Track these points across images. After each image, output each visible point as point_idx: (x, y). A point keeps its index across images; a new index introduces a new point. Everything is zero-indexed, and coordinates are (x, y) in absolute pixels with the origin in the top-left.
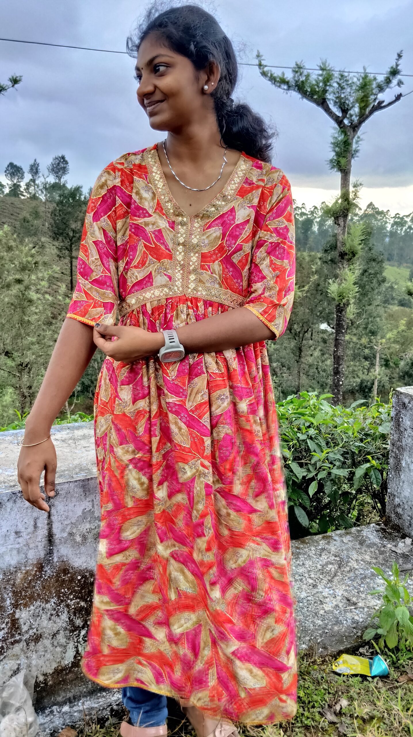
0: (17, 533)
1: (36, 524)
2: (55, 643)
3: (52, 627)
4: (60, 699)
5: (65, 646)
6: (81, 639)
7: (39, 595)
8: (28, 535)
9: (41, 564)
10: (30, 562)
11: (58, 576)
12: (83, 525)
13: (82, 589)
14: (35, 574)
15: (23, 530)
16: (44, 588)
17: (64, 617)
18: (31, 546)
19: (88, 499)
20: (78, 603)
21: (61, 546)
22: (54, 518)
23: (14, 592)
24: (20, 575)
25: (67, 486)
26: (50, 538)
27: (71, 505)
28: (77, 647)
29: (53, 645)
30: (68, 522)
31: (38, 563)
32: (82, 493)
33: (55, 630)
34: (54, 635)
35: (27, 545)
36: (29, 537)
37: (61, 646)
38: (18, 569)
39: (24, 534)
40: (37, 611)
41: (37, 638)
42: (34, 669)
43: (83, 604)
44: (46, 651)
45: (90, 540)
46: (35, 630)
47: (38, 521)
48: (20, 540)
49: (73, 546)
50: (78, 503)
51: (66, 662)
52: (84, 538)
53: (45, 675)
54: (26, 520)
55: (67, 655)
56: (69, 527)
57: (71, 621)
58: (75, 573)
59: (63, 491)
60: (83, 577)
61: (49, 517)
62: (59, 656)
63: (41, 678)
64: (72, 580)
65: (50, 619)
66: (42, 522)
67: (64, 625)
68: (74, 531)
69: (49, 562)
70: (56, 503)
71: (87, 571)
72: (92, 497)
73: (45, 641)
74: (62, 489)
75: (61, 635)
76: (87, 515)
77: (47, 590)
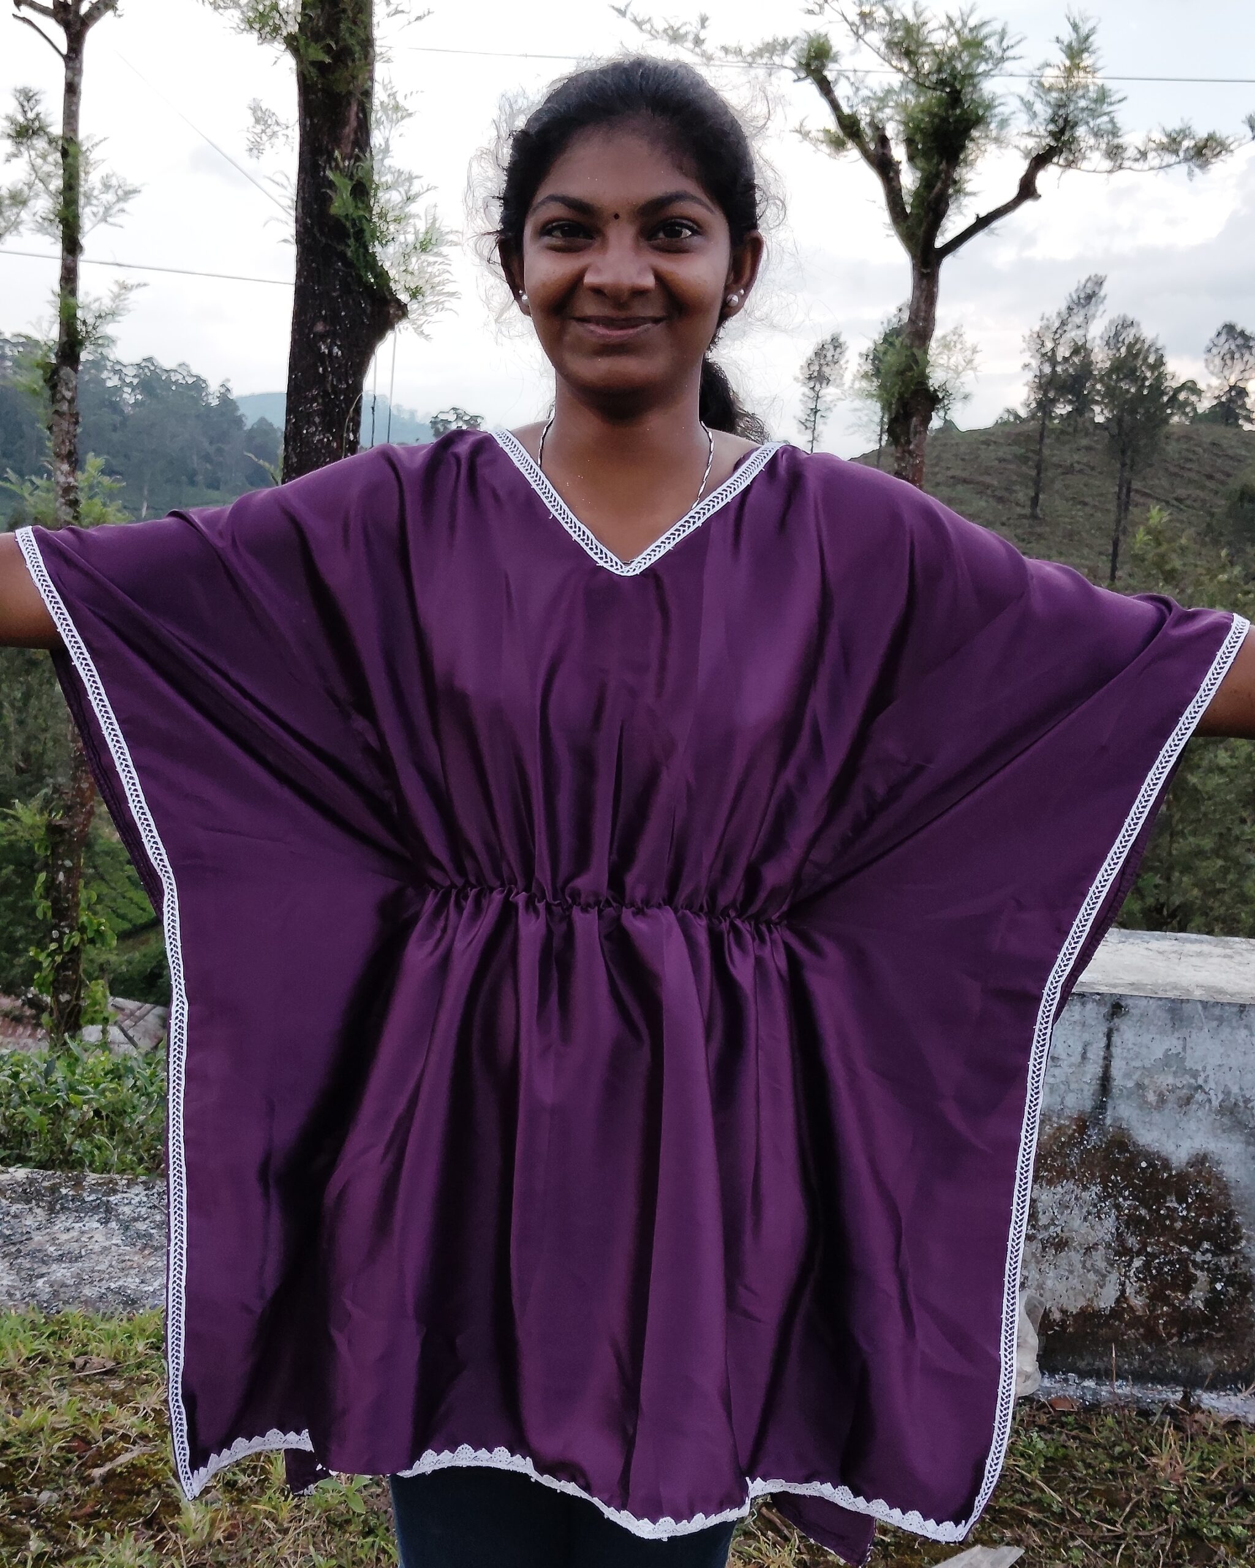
1: (1085, 1053)
2: (1088, 1265)
3: (1088, 1234)
4: (1082, 1364)
5: (1104, 1276)
6: (1132, 1274)
7: (1073, 1171)
8: (1070, 1066)
9: (1085, 1122)
10: (1067, 1112)
11: (1108, 1150)
12: (1164, 1076)
13: (1146, 1185)
14: (1073, 1134)
15: (1063, 1056)
16: (1083, 1162)
17: (1110, 1223)
18: (1073, 1086)
19: (1176, 1035)
20: (1136, 1208)
21: (1120, 1102)
22: (1116, 1051)
25: (1144, 1002)
26: (1105, 1082)
27: (1146, 1038)
28: (1123, 1284)
29: (1084, 1267)
30: (1138, 1064)
31: (1079, 1119)
32: (1168, 1022)
33: (1092, 1240)
34: (1088, 1249)
35: (1067, 1083)
36: (1071, 1071)
37: (1097, 1272)
39: (1064, 1064)
40: (1067, 1198)
41: (1061, 1245)
42: (1048, 1294)
43: (1143, 1212)
44: (1071, 1272)
45: (1170, 1105)
46: (1058, 1229)
47: (1089, 1048)
48: (1057, 1071)
49: (1141, 1108)
50: (1158, 1037)
51: (1103, 1305)
52: (1162, 1100)
53: (1064, 1312)
54: (1070, 1042)
55: (1104, 1291)
56: (1139, 1073)
57: (1120, 1235)
58: (1139, 1153)
59: (1136, 1009)
60: (1151, 1165)
61: (1108, 1046)
62: (1091, 1288)
63: (1057, 1316)
64: (1132, 1163)
65: (1085, 1219)
66: (1096, 1052)
67: (1108, 1238)
68: (1146, 1082)
69: (1098, 1122)
70: (1123, 1027)
71: (1159, 1158)
72: (1184, 1032)
73: (1072, 1253)
74: (1136, 1006)
75: (1100, 1254)
76: (1172, 1060)
77: (1088, 1169)
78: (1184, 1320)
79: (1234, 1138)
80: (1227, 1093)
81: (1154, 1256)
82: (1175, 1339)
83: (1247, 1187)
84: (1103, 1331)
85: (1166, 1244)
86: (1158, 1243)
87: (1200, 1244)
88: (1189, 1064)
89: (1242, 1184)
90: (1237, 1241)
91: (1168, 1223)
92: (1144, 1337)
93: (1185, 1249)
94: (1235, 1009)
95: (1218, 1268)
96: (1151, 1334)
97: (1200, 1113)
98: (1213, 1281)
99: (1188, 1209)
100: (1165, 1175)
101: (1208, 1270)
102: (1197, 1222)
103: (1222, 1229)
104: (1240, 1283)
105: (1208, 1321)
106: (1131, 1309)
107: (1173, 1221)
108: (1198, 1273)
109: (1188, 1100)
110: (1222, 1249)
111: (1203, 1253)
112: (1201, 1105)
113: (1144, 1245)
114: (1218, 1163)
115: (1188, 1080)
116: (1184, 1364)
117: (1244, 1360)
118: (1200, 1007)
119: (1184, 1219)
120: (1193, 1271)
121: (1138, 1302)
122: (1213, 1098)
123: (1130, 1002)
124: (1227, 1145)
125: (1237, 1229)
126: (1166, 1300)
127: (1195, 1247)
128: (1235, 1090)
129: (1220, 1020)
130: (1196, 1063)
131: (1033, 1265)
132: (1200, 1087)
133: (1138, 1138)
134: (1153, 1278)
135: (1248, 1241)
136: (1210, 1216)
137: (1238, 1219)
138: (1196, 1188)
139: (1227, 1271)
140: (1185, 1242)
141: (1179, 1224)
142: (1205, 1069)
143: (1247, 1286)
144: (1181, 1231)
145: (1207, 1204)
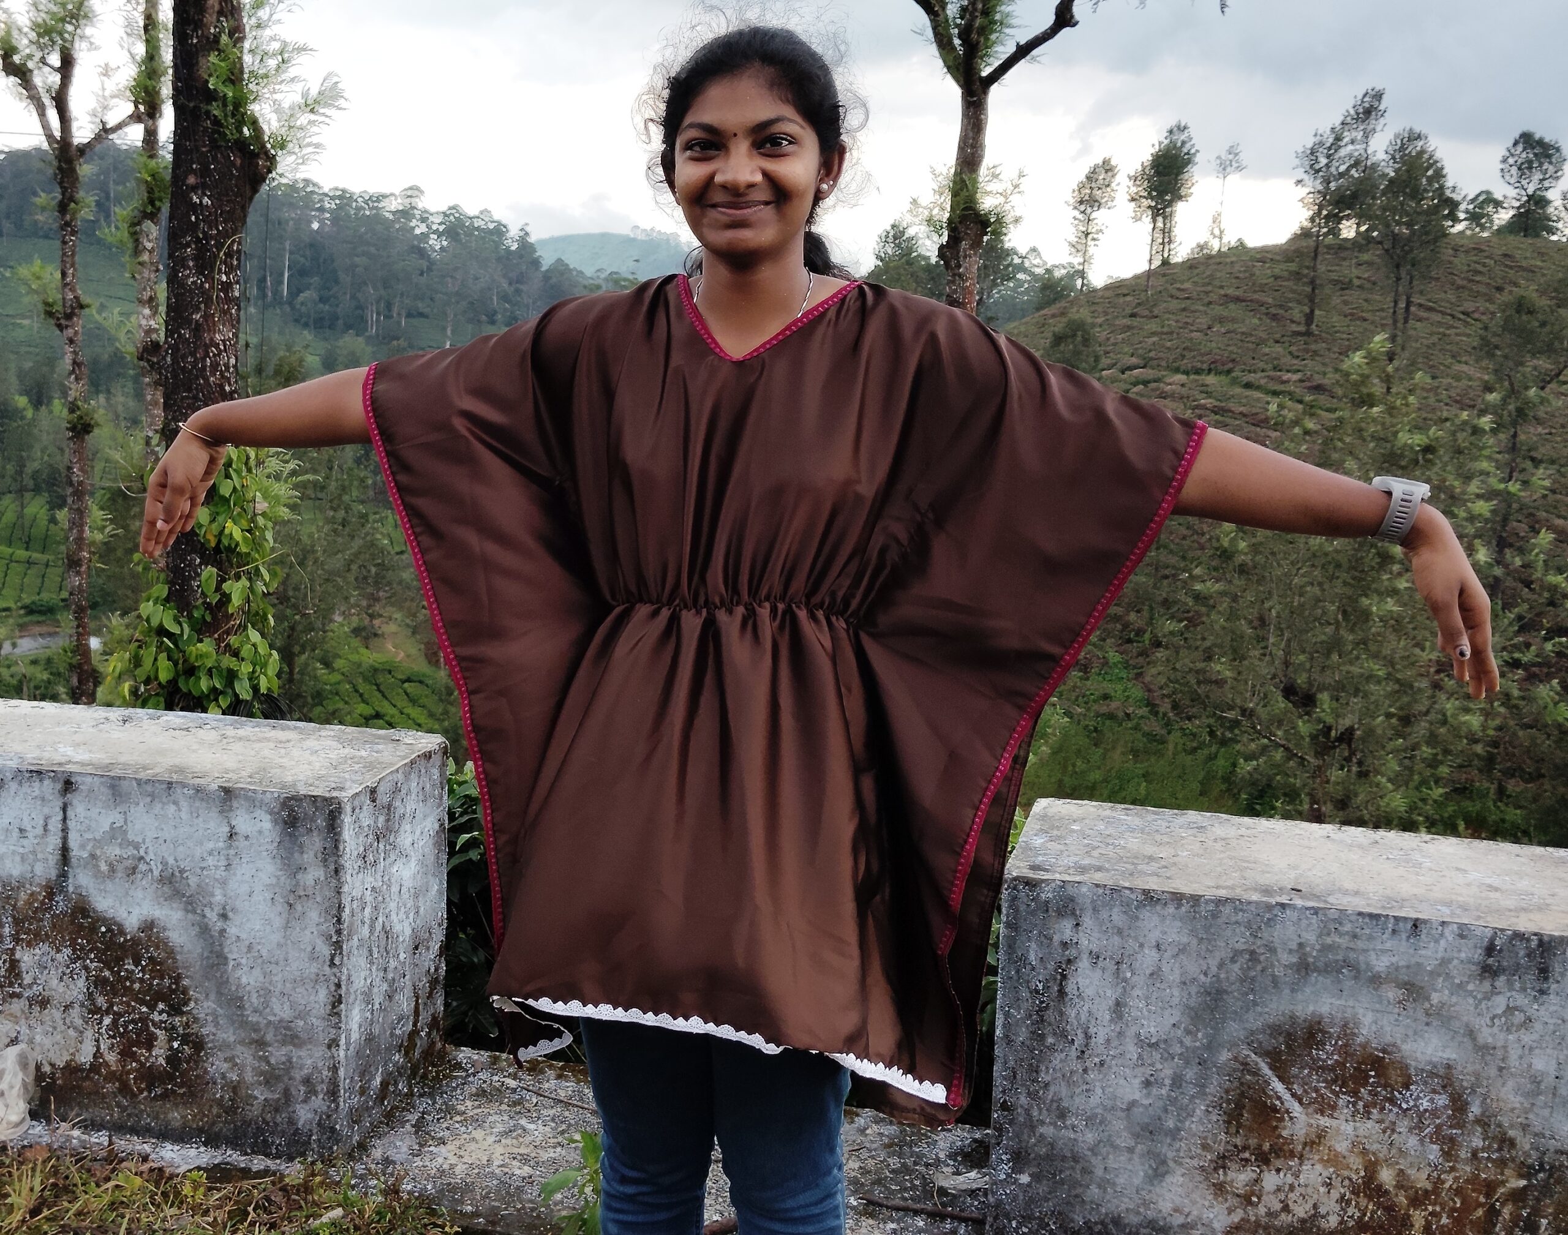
0: (21, 830)
1: (46, 826)
2: (68, 1021)
3: (64, 993)
5: (81, 1033)
6: (103, 1031)
7: (46, 934)
8: (36, 838)
9: (52, 889)
10: (37, 880)
11: (73, 916)
12: (111, 848)
13: (107, 949)
14: (43, 900)
15: (29, 828)
16: (54, 926)
17: (81, 983)
18: (40, 856)
19: (118, 809)
20: (101, 970)
21: (78, 871)
22: (71, 824)
23: (13, 917)
24: (23, 895)
25: (89, 779)
26: (65, 851)
27: (95, 811)
28: (97, 1041)
29: (65, 1024)
30: (90, 836)
31: (47, 886)
32: (110, 797)
33: (69, 1000)
34: (66, 1007)
36: (37, 841)
37: (75, 1029)
38: (21, 885)
39: (30, 835)
40: (45, 959)
41: (44, 1003)
42: (37, 1049)
43: (107, 973)
44: (55, 1028)
45: (120, 875)
46: (39, 988)
47: (48, 821)
48: (25, 842)
49: (95, 876)
50: (103, 811)
51: (83, 1060)
52: (112, 869)
53: (52, 1065)
54: (33, 816)
55: (83, 1047)
56: (91, 844)
57: (90, 994)
58: (98, 920)
59: (84, 784)
60: (109, 930)
61: (65, 819)
62: (73, 1043)
63: (47, 1069)
64: (93, 929)
65: (61, 980)
66: (55, 825)
67: (81, 997)
68: (98, 852)
69: (62, 890)
70: (75, 802)
71: (116, 923)
72: (124, 807)
73: (54, 1011)
74: (83, 783)
75: (76, 1012)
76: (116, 833)
77: (59, 932)
78: (150, 1076)
79: (174, 906)
80: (164, 863)
81: (121, 1015)
82: (145, 1094)
83: (189, 952)
84: (87, 1083)
85: (128, 1004)
86: (122, 1003)
87: (156, 1005)
88: (131, 837)
89: (186, 949)
90: (186, 1004)
91: (128, 984)
92: (120, 1090)
93: (144, 1009)
94: (165, 786)
95: (174, 1028)
96: (124, 1089)
97: (144, 883)
98: (171, 1040)
99: (143, 971)
100: (121, 939)
101: (165, 1029)
102: (151, 984)
103: (174, 991)
104: (193, 1042)
105: (171, 1078)
106: (106, 1064)
107: (133, 982)
108: (158, 1032)
109: (134, 870)
110: (175, 1009)
111: (160, 1013)
112: (145, 874)
113: (111, 1005)
114: (164, 930)
115: (131, 851)
116: (156, 1118)
117: (205, 1115)
118: (134, 783)
119: (141, 980)
120: (152, 1029)
121: (111, 1058)
122: (153, 868)
123: (79, 779)
124: (170, 912)
125: (185, 992)
126: (134, 1057)
127: (152, 1007)
128: (171, 861)
129: (152, 796)
130: (136, 835)
131: (23, 1021)
132: (142, 858)
133: (97, 905)
134: (122, 1035)
135: (196, 1004)
136: (162, 978)
137: (186, 982)
138: (147, 952)
139: (181, 1031)
140: (143, 1002)
141: (137, 986)
142: (144, 842)
143: (199, 1045)
144: (139, 992)
145: (157, 967)
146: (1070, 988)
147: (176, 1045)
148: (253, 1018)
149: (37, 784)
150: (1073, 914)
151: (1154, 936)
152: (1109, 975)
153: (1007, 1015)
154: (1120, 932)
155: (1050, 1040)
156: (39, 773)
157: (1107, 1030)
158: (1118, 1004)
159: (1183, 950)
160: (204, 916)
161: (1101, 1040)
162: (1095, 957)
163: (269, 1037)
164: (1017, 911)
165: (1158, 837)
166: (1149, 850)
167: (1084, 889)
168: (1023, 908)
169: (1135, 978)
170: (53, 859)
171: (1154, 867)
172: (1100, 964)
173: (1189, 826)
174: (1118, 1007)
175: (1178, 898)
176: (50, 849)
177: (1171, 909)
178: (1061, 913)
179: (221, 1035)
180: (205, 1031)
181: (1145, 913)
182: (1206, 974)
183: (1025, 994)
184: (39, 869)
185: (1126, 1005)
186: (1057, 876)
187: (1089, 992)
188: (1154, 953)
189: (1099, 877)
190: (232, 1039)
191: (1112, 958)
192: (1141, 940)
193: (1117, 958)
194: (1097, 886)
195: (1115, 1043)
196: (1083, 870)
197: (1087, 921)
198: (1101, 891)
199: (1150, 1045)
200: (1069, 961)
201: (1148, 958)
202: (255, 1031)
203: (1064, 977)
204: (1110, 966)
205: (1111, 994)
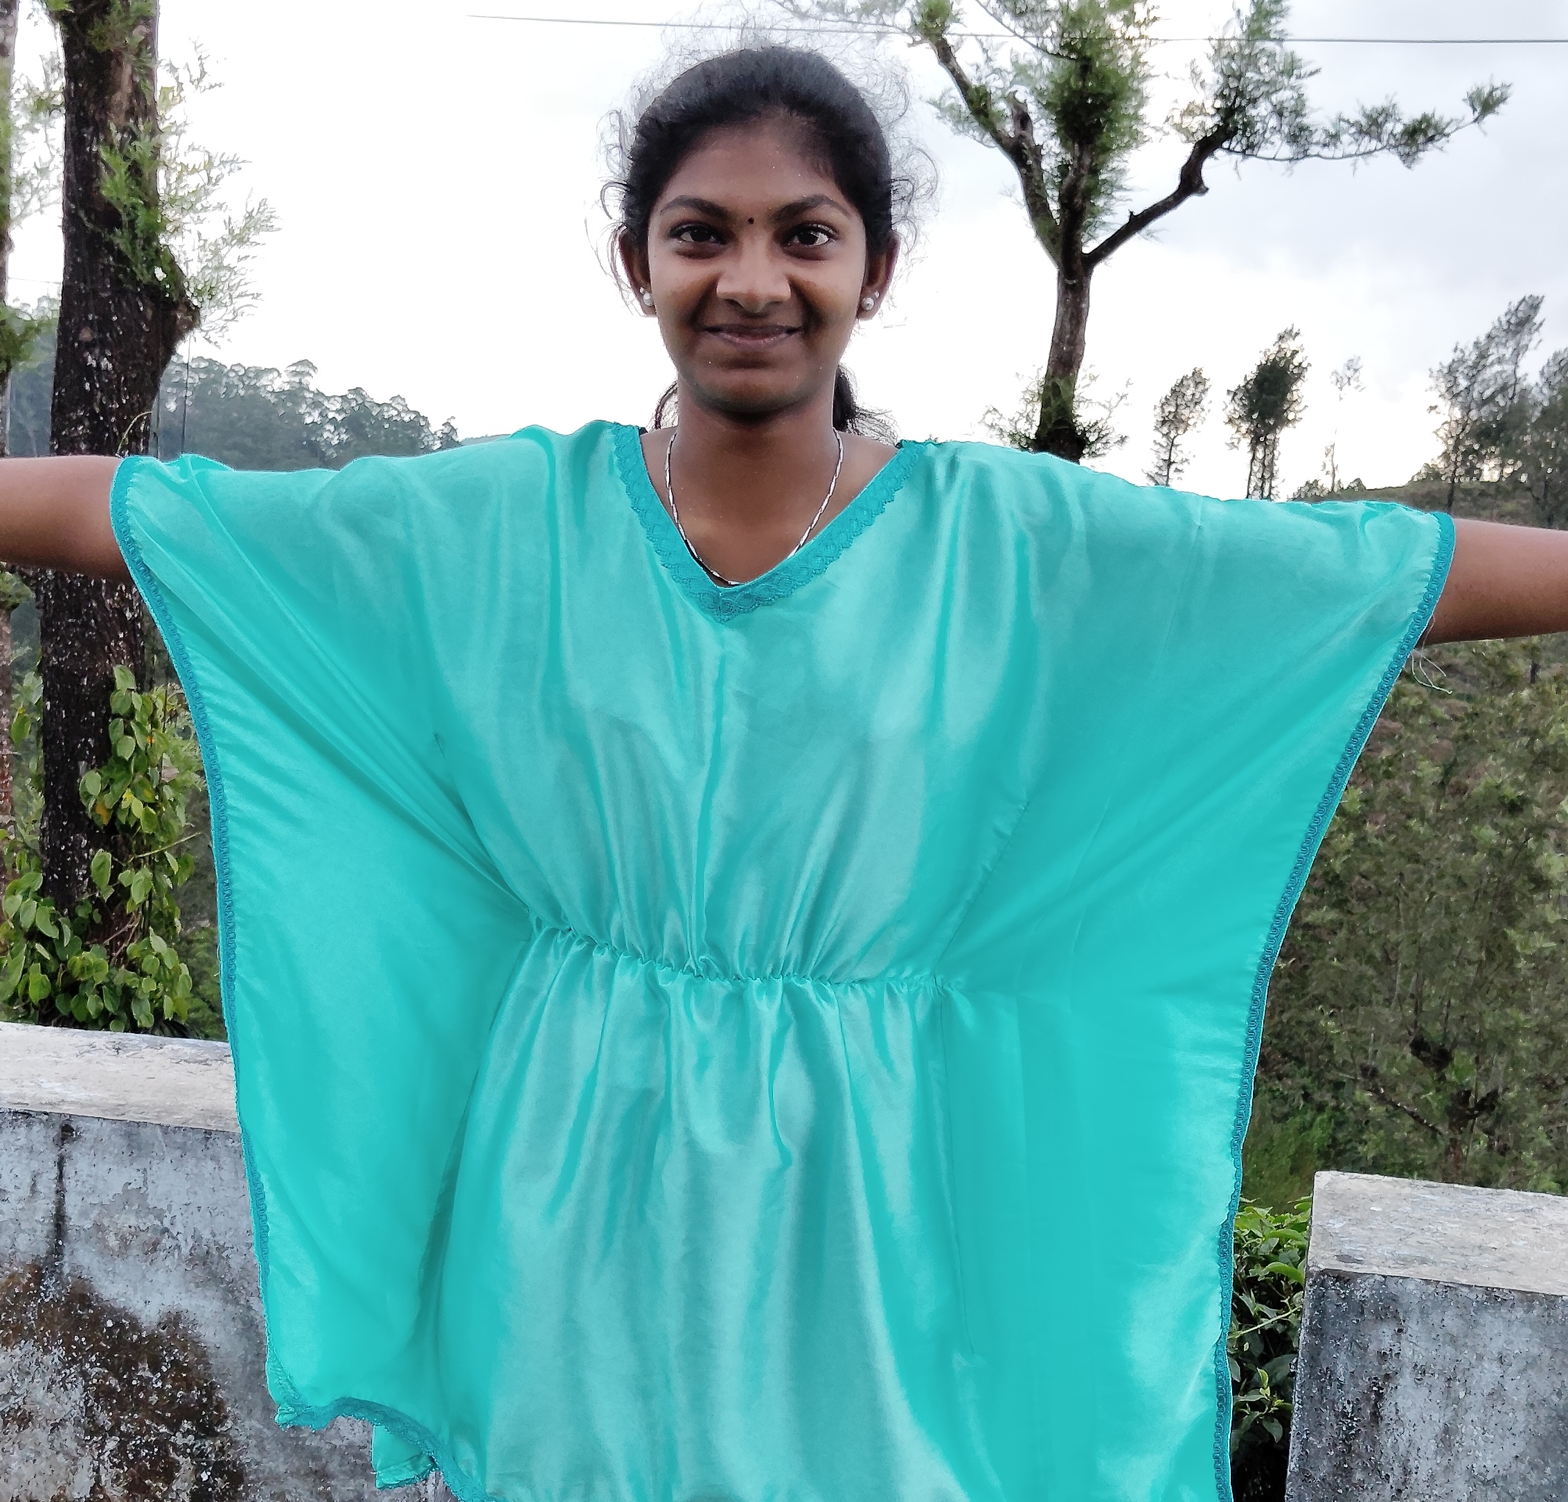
1: (34, 1185)
2: (56, 1444)
3: (53, 1407)
5: (75, 1459)
6: (105, 1457)
8: (19, 1201)
9: (40, 1269)
10: (20, 1257)
11: (69, 1305)
12: (123, 1216)
13: (113, 1350)
14: (28, 1284)
15: (10, 1188)
16: (41, 1317)
17: (77, 1394)
18: (24, 1225)
19: (135, 1166)
20: (105, 1379)
21: (77, 1246)
22: (69, 1184)
25: (96, 1125)
26: (59, 1220)
27: (103, 1167)
28: (97, 1470)
29: (52, 1448)
30: (95, 1200)
31: (34, 1266)
32: (124, 1149)
33: (59, 1416)
35: (17, 1221)
36: (20, 1206)
39: (12, 1198)
40: (27, 1362)
41: (24, 1419)
42: (13, 1481)
43: (113, 1382)
44: (39, 1453)
45: (135, 1252)
46: (20, 1400)
47: (38, 1179)
48: (4, 1207)
49: (101, 1254)
50: (114, 1168)
52: (125, 1244)
54: (16, 1172)
55: (77, 1478)
56: (96, 1211)
57: (89, 1409)
58: (103, 1312)
59: (89, 1131)
60: (118, 1324)
61: (60, 1177)
62: (62, 1472)
64: (96, 1323)
65: (49, 1389)
66: (47, 1184)
67: (76, 1412)
68: (106, 1222)
69: (55, 1271)
70: (74, 1154)
71: (126, 1316)
72: (143, 1163)
73: (37, 1430)
74: (89, 1129)
75: (68, 1432)
76: (132, 1197)
77: (47, 1327)
79: (208, 1294)
80: (197, 1238)
81: (128, 1436)
83: (228, 1355)
85: (142, 1424)
86: (132, 1421)
87: (179, 1423)
88: (151, 1202)
89: (222, 1351)
90: (221, 1422)
91: (142, 1396)
93: (163, 1429)
94: (200, 1136)
95: (202, 1454)
97: (168, 1262)
98: (199, 1469)
99: (163, 1378)
100: (135, 1337)
101: (191, 1455)
102: (174, 1397)
103: (204, 1407)
104: (229, 1473)
107: (148, 1394)
108: (181, 1459)
109: (155, 1246)
110: (206, 1430)
111: (185, 1435)
112: (170, 1251)
113: (118, 1424)
114: (194, 1324)
115: (152, 1221)
118: (159, 1130)
119: (160, 1391)
120: (173, 1455)
121: (115, 1493)
122: (183, 1244)
123: (81, 1124)
124: (201, 1303)
125: (220, 1406)
126: (146, 1491)
127: (174, 1426)
128: (206, 1235)
129: (184, 1149)
130: (159, 1200)
132: (166, 1230)
133: (102, 1291)
134: (131, 1464)
135: (235, 1422)
136: (189, 1389)
137: (221, 1394)
138: (170, 1353)
139: (212, 1457)
140: (161, 1420)
141: (154, 1399)
142: (170, 1207)
143: (236, 1476)
144: (157, 1406)
145: (183, 1375)
146: (1387, 1410)
147: (205, 1476)
148: (313, 1443)
149: (22, 1130)
150: (1396, 1317)
151: (1495, 1347)
152: (1436, 1394)
153: (1305, 1444)
154: (1453, 1340)
155: (1358, 1476)
156: (27, 1114)
157: (1431, 1463)
158: (1447, 1430)
159: (1531, 1363)
160: (250, 1308)
161: (1423, 1475)
162: (1421, 1372)
163: (333, 1467)
164: (1323, 1312)
165: (1481, 1223)
166: (1477, 1238)
167: (1411, 1286)
168: (1331, 1309)
169: (1471, 1398)
170: (44, 1228)
171: (1488, 1259)
172: (1427, 1380)
173: (1512, 1208)
174: (1447, 1436)
175: (1529, 1298)
176: (39, 1217)
177: (1519, 1313)
178: (1380, 1317)
179: (268, 1464)
180: (244, 1459)
181: (1486, 1318)
182: (1559, 1394)
183: (1328, 1416)
184: (23, 1242)
185: (1457, 1431)
186: (1375, 1270)
187: (1410, 1415)
188: (1496, 1368)
189: (1427, 1271)
190: (282, 1469)
191: (1441, 1373)
192: (1480, 1350)
193: (1449, 1372)
194: (1427, 1282)
195: (1440, 1480)
196: (1405, 1261)
197: (1413, 1327)
198: (1431, 1289)
199: (1486, 1483)
200: (1387, 1377)
201: (1488, 1373)
202: (314, 1459)
203: (1380, 1396)
204: (1439, 1382)
205: (1439, 1418)
